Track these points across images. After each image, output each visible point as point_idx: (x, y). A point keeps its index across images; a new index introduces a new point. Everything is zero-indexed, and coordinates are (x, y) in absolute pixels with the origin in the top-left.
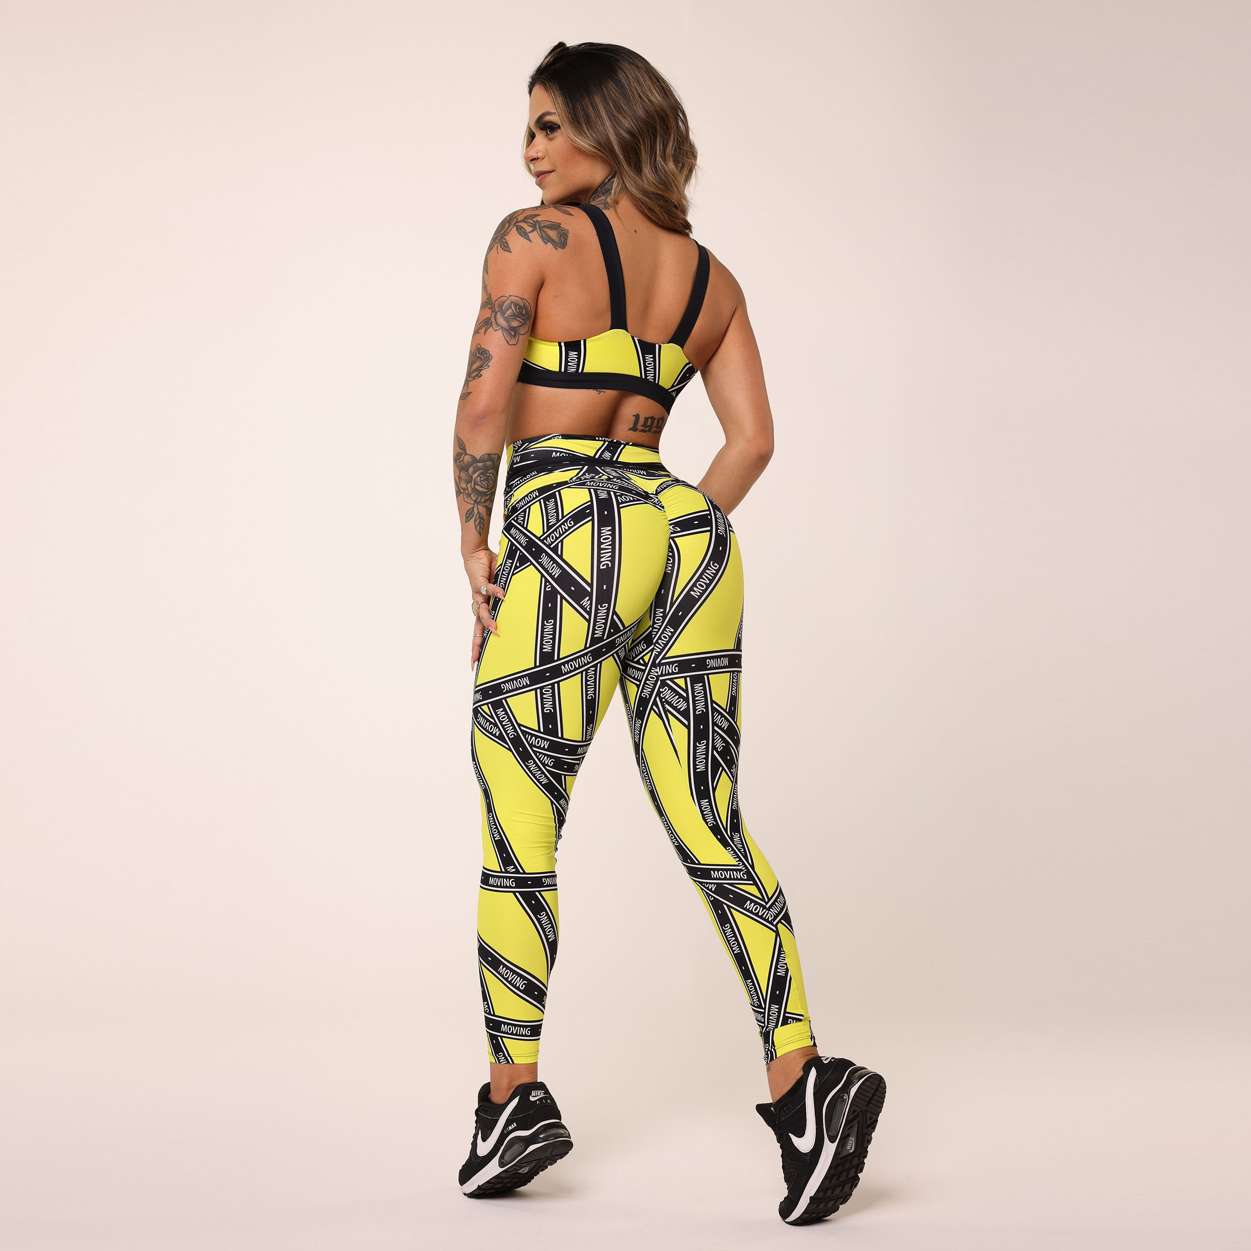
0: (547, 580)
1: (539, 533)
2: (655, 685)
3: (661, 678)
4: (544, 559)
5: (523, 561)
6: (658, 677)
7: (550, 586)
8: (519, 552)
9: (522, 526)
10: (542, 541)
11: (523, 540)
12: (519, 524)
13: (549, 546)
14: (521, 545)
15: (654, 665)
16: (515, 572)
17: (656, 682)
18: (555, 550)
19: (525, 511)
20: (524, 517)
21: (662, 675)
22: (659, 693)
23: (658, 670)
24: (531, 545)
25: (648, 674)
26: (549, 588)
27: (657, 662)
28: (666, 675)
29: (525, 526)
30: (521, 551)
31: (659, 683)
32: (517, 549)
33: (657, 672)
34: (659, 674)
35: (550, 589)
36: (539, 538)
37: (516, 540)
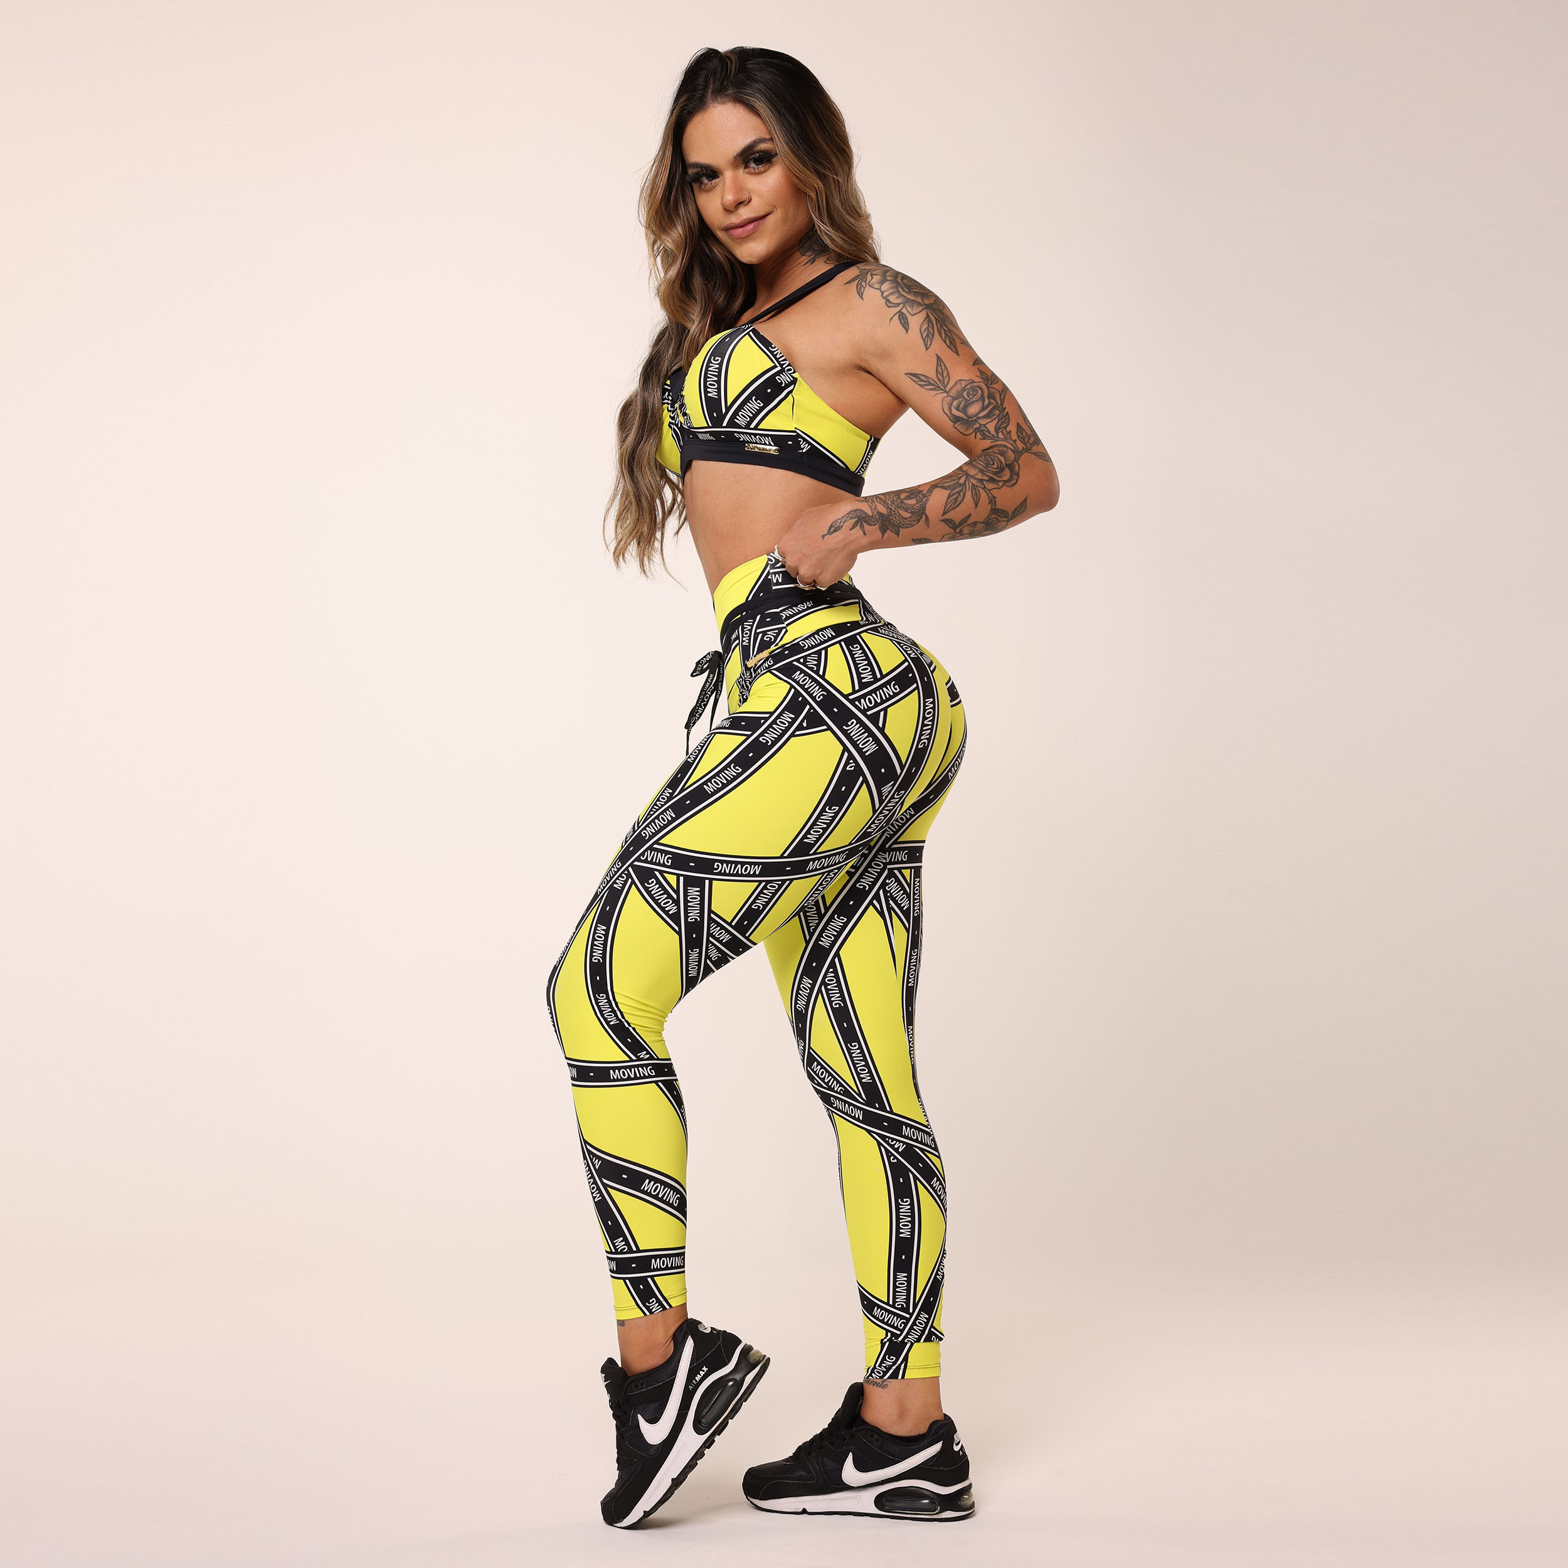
0: (851, 756)
1: (847, 690)
2: (880, 874)
3: (888, 867)
4: (853, 728)
5: (814, 721)
6: (885, 865)
7: (854, 764)
8: (808, 707)
9: (817, 672)
10: (852, 702)
11: (818, 693)
12: (811, 669)
13: (864, 712)
14: (814, 699)
15: (883, 849)
16: (797, 733)
17: (883, 871)
18: (874, 719)
19: (819, 653)
20: (819, 661)
21: (891, 863)
22: (884, 885)
23: (887, 856)
24: (829, 701)
25: (873, 860)
26: (851, 767)
27: (887, 846)
28: (895, 863)
29: (821, 673)
30: (812, 707)
31: (886, 872)
32: (807, 703)
33: (885, 859)
34: (888, 861)
35: (852, 769)
36: (846, 697)
37: (806, 690)
